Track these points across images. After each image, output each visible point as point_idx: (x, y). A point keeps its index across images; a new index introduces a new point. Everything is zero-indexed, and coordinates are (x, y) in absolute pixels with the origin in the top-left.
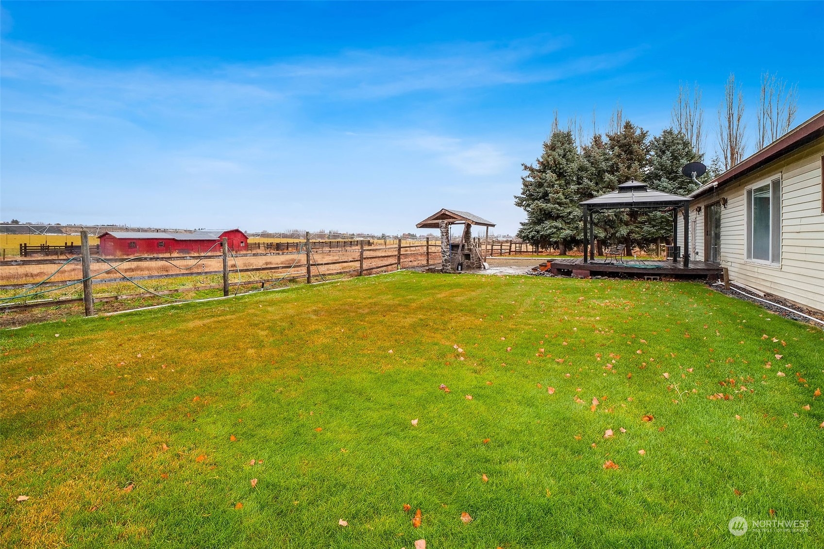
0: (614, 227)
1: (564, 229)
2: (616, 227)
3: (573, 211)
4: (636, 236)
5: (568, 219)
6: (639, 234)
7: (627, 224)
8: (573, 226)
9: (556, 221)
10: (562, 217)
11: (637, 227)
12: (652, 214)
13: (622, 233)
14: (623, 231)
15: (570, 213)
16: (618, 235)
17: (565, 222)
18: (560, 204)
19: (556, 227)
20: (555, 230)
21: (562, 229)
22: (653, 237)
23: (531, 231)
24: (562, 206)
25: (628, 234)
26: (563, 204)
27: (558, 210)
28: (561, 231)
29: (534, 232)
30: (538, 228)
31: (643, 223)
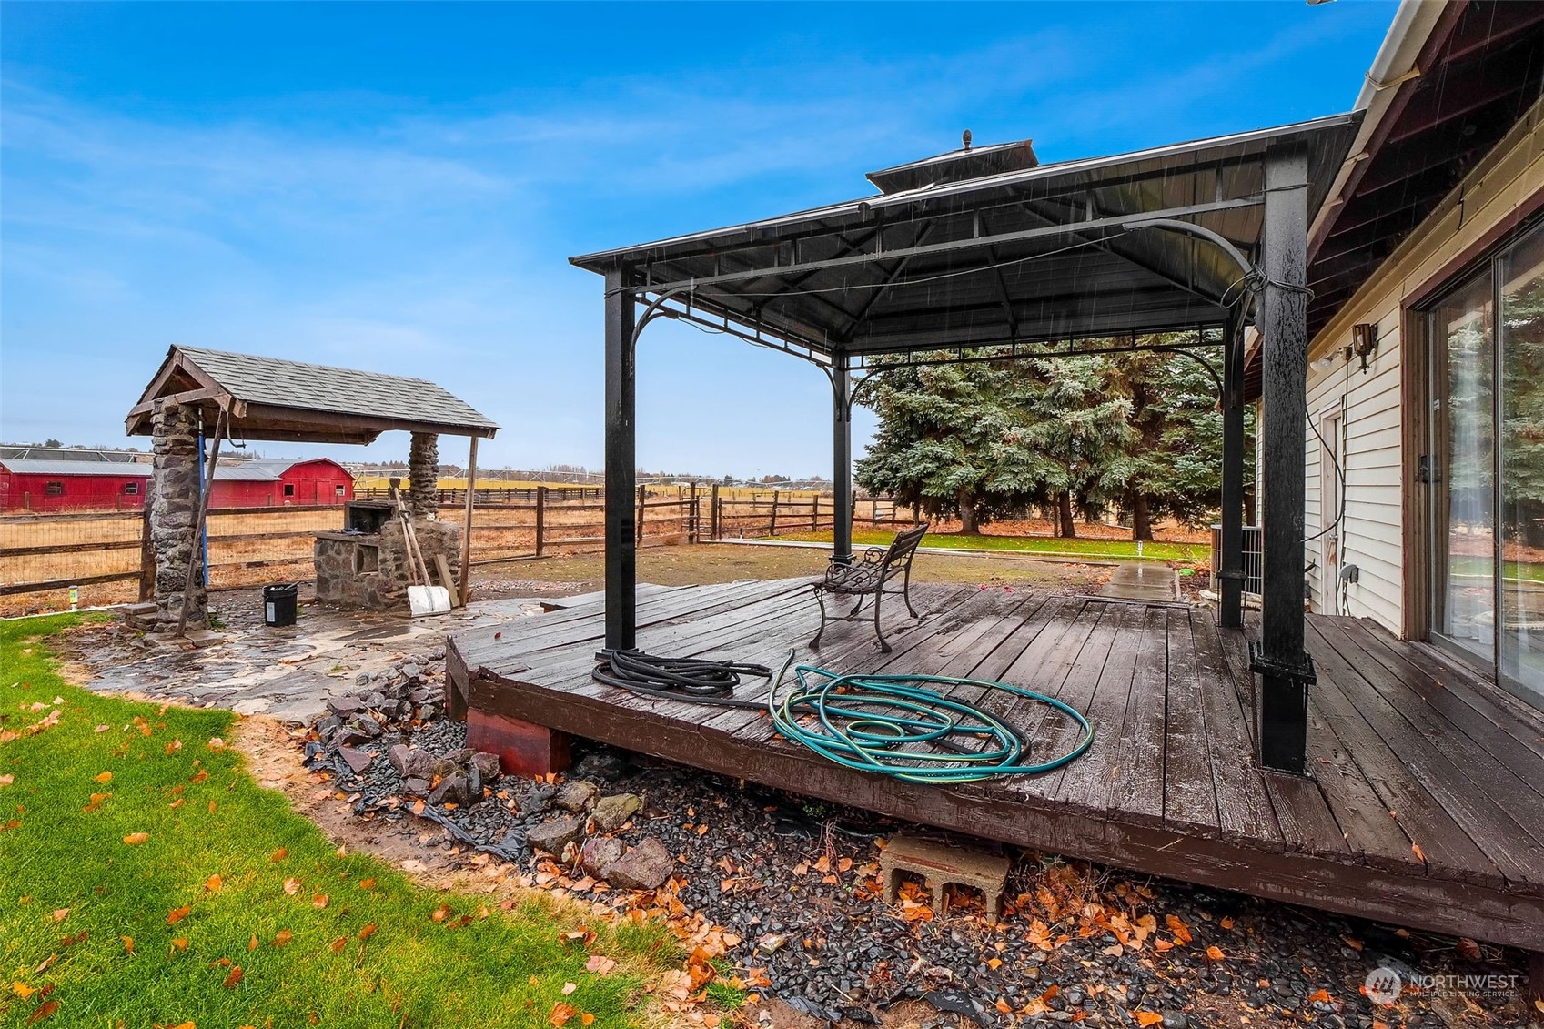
0: (1096, 460)
1: (960, 463)
2: (1102, 460)
3: (984, 415)
4: (1155, 486)
5: (973, 436)
6: (1164, 479)
7: (1133, 451)
8: (984, 454)
9: (940, 442)
10: (957, 430)
11: (1160, 460)
12: (1203, 422)
13: (1116, 475)
14: (1120, 470)
15: (977, 418)
16: (1104, 481)
17: (965, 443)
18: (950, 394)
19: (937, 458)
20: (934, 465)
21: (953, 461)
22: (1205, 489)
23: (880, 468)
24: (956, 399)
25: (1133, 478)
26: (961, 396)
27: (943, 410)
28: (952, 468)
29: (885, 472)
30: (895, 459)
31: (1176, 447)
